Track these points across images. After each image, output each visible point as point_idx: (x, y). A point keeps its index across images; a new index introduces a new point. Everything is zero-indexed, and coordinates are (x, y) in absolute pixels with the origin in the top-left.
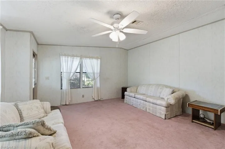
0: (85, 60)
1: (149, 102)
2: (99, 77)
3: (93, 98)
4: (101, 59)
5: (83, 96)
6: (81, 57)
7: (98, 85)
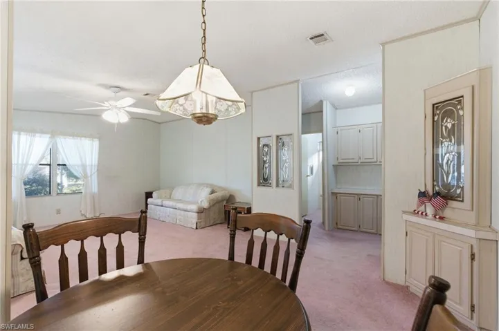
0: (63, 140)
1: (179, 209)
2: (96, 173)
3: (82, 215)
4: (100, 139)
5: (58, 212)
6: (53, 134)
7: (95, 189)
